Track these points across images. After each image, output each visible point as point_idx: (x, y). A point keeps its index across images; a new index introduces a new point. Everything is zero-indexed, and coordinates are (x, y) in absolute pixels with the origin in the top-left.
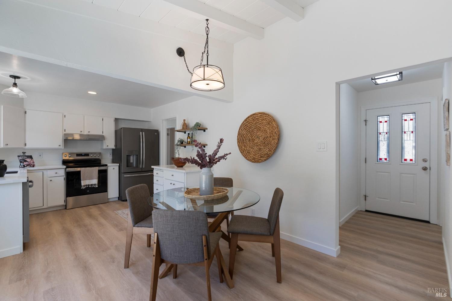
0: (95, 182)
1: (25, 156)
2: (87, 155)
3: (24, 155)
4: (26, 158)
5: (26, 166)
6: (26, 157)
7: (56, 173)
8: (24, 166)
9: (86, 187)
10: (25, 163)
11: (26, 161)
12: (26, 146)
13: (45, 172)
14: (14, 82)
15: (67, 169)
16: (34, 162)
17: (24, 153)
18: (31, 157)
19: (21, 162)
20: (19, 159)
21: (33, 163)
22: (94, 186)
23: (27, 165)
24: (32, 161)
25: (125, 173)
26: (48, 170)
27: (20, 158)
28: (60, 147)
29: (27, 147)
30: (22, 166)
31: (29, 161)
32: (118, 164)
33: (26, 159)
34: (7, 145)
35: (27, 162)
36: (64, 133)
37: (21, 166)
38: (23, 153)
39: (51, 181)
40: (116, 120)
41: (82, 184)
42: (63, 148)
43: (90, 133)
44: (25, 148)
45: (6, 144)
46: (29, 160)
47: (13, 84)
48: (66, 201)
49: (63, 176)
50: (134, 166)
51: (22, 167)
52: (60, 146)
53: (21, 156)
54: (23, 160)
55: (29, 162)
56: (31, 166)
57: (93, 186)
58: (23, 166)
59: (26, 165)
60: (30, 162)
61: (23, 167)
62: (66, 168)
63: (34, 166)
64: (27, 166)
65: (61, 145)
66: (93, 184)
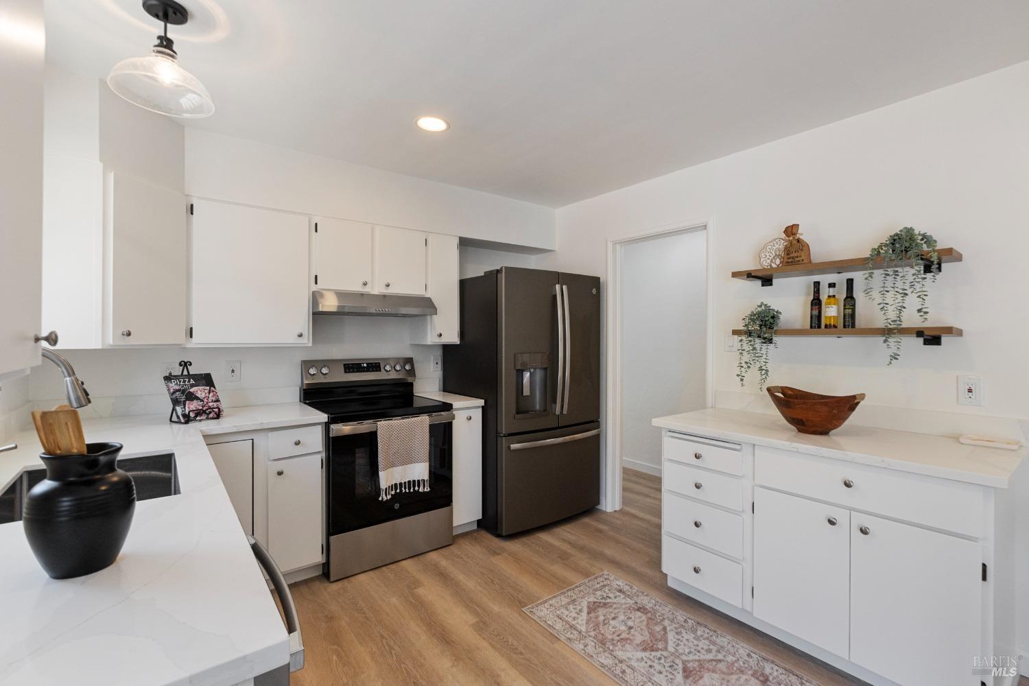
0: (419, 471)
1: (190, 376)
2: (374, 366)
3: (185, 373)
4: (192, 386)
5: (194, 419)
6: (192, 381)
7: (298, 443)
8: (187, 419)
9: (393, 492)
10: (193, 406)
11: (191, 397)
12: (191, 337)
13: (260, 440)
14: (163, 34)
15: (333, 426)
16: (218, 401)
17: (186, 363)
18: (207, 380)
19: (176, 402)
20: (169, 390)
21: (215, 404)
22: (416, 488)
23: (199, 413)
24: (211, 394)
25: (510, 435)
26: (271, 434)
27: (173, 386)
28: (300, 340)
29: (198, 340)
30: (178, 417)
31: (203, 395)
32: (481, 402)
33: (192, 390)
34: (129, 334)
35: (197, 398)
36: (314, 288)
37: (174, 418)
38: (180, 365)
39: (280, 473)
40: (465, 243)
41: (384, 484)
42: (310, 345)
43: (391, 291)
44: (189, 346)
45: (125, 330)
46: (200, 391)
47: (157, 42)
48: (327, 549)
49: (319, 452)
50: (538, 408)
51: (179, 422)
52: (300, 336)
53: (176, 377)
54: (183, 392)
55: (202, 401)
56: (211, 416)
57: (414, 486)
58: (184, 416)
59: (192, 415)
60: (205, 400)
61: (183, 420)
62: (327, 426)
63: (218, 416)
64: (196, 416)
65: (305, 333)
66: (414, 481)
